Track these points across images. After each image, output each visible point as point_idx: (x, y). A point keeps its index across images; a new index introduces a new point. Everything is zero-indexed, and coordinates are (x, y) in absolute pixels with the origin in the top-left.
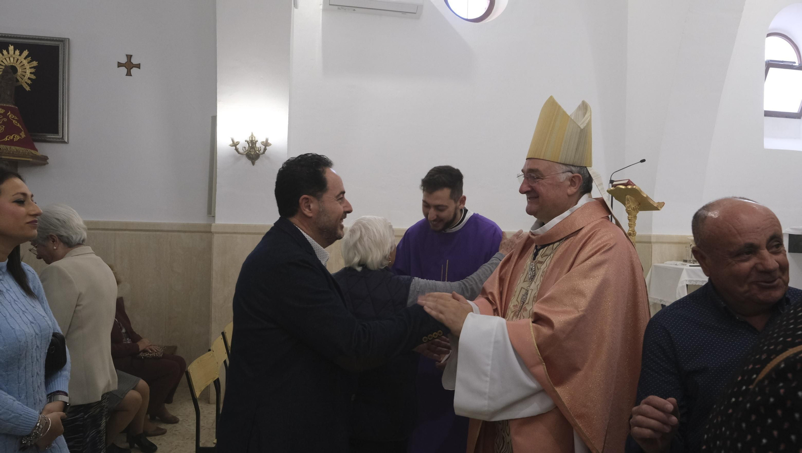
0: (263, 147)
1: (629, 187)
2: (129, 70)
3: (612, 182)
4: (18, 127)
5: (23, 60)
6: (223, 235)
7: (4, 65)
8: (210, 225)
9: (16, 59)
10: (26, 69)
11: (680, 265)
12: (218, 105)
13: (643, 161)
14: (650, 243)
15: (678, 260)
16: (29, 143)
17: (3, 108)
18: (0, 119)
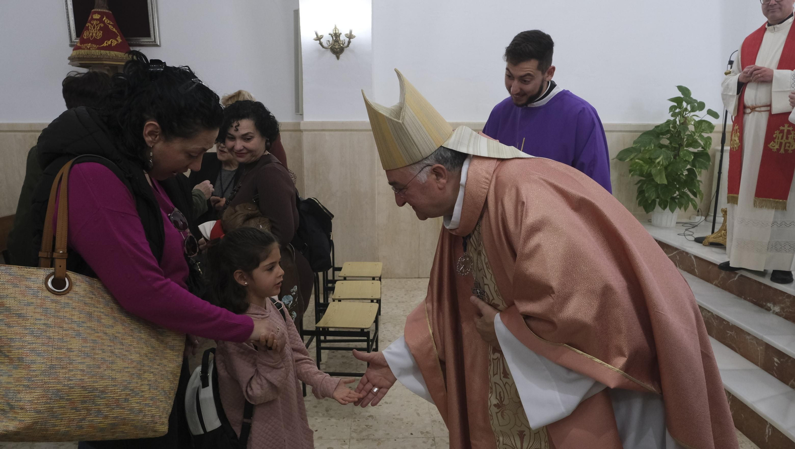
0: (347, 40)
3: (731, 62)
4: (114, 32)
6: (312, 132)
8: (299, 124)
16: (125, 47)
17: (99, 13)
18: (97, 25)
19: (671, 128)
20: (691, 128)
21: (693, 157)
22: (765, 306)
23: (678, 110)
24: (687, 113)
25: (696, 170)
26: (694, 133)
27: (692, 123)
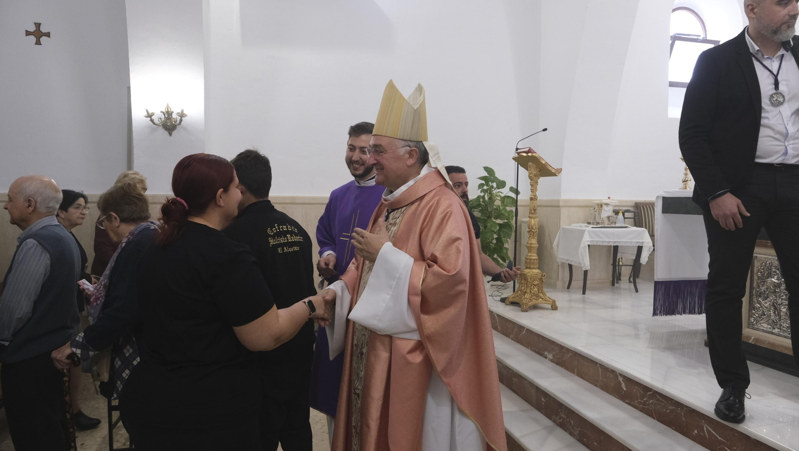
0: (179, 118)
1: (530, 154)
2: (38, 39)
3: (517, 149)
11: (583, 226)
12: (131, 76)
13: (545, 130)
14: (559, 206)
15: (584, 223)
19: (481, 203)
20: (498, 203)
21: (498, 228)
22: (544, 354)
23: (485, 187)
24: (493, 190)
25: (503, 239)
26: (499, 207)
27: (498, 198)
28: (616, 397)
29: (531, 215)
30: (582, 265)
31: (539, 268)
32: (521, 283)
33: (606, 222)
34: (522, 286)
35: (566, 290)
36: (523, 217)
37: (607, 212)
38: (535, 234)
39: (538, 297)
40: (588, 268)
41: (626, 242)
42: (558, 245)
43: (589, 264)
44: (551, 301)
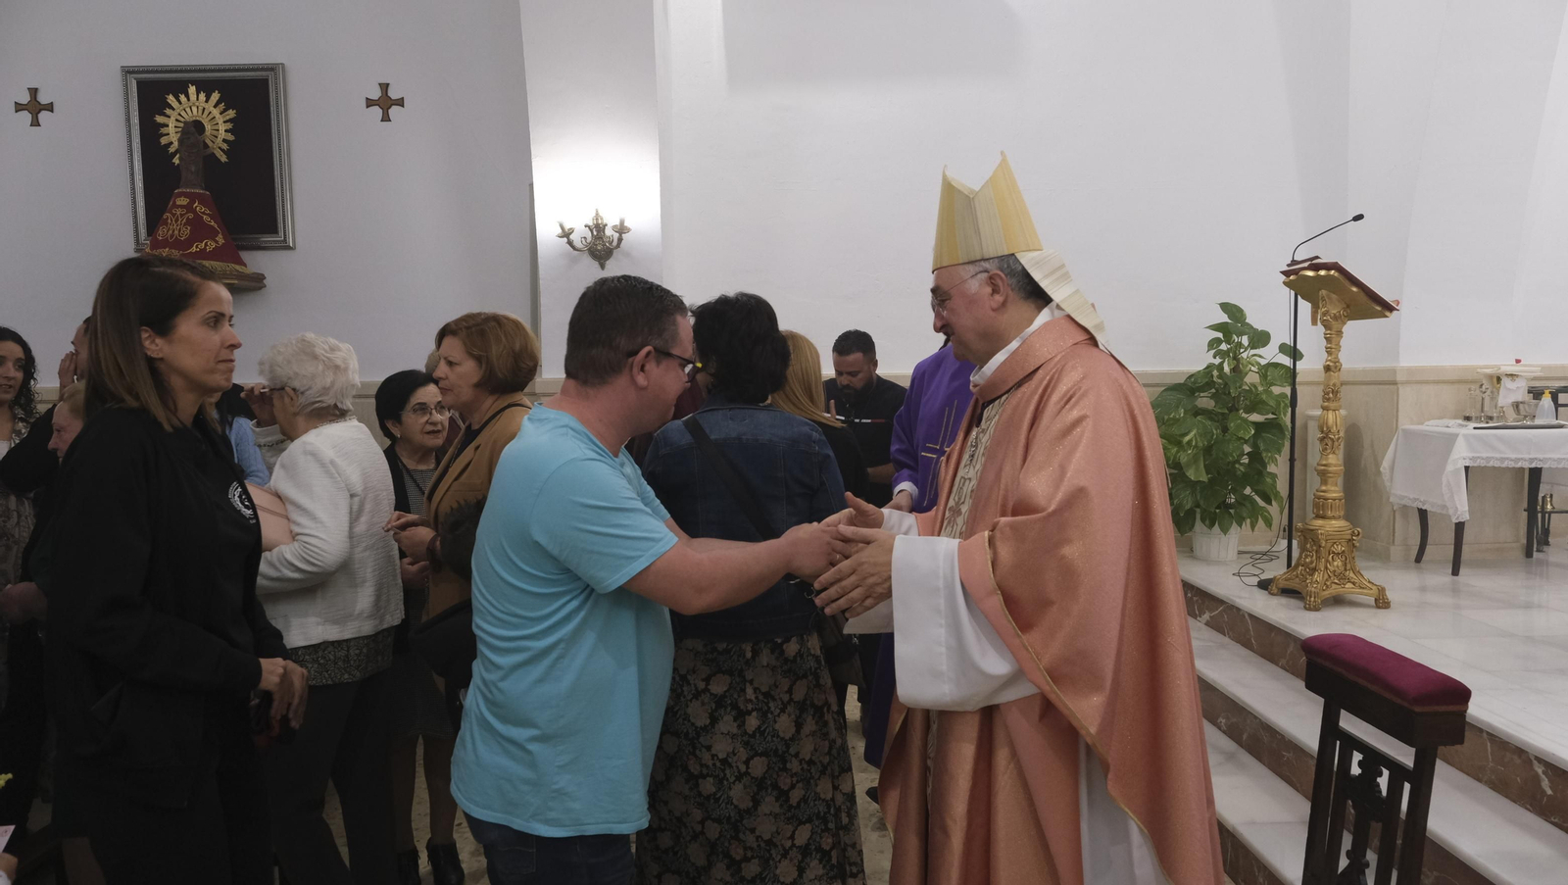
0: (616, 235)
1: (1323, 273)
2: (385, 111)
4: (212, 227)
5: (212, 109)
7: (182, 120)
9: (201, 108)
10: (219, 125)
11: (1454, 426)
12: (533, 164)
13: (1358, 218)
14: (1394, 383)
15: (1455, 417)
16: (230, 253)
17: (185, 195)
18: (182, 215)
19: (1215, 379)
20: (1252, 378)
21: (1253, 432)
23: (1224, 347)
24: (1242, 350)
25: (1264, 455)
26: (1255, 387)
27: (1253, 368)
28: (1527, 809)
29: (1326, 404)
30: (1451, 512)
31: (1347, 518)
32: (1303, 549)
33: (1511, 415)
34: (1306, 556)
35: (1413, 564)
36: (1309, 406)
37: (1513, 393)
38: (1336, 443)
39: (1342, 578)
40: (1465, 517)
41: (1560, 460)
42: (1392, 468)
43: (1467, 508)
44: (1374, 588)
